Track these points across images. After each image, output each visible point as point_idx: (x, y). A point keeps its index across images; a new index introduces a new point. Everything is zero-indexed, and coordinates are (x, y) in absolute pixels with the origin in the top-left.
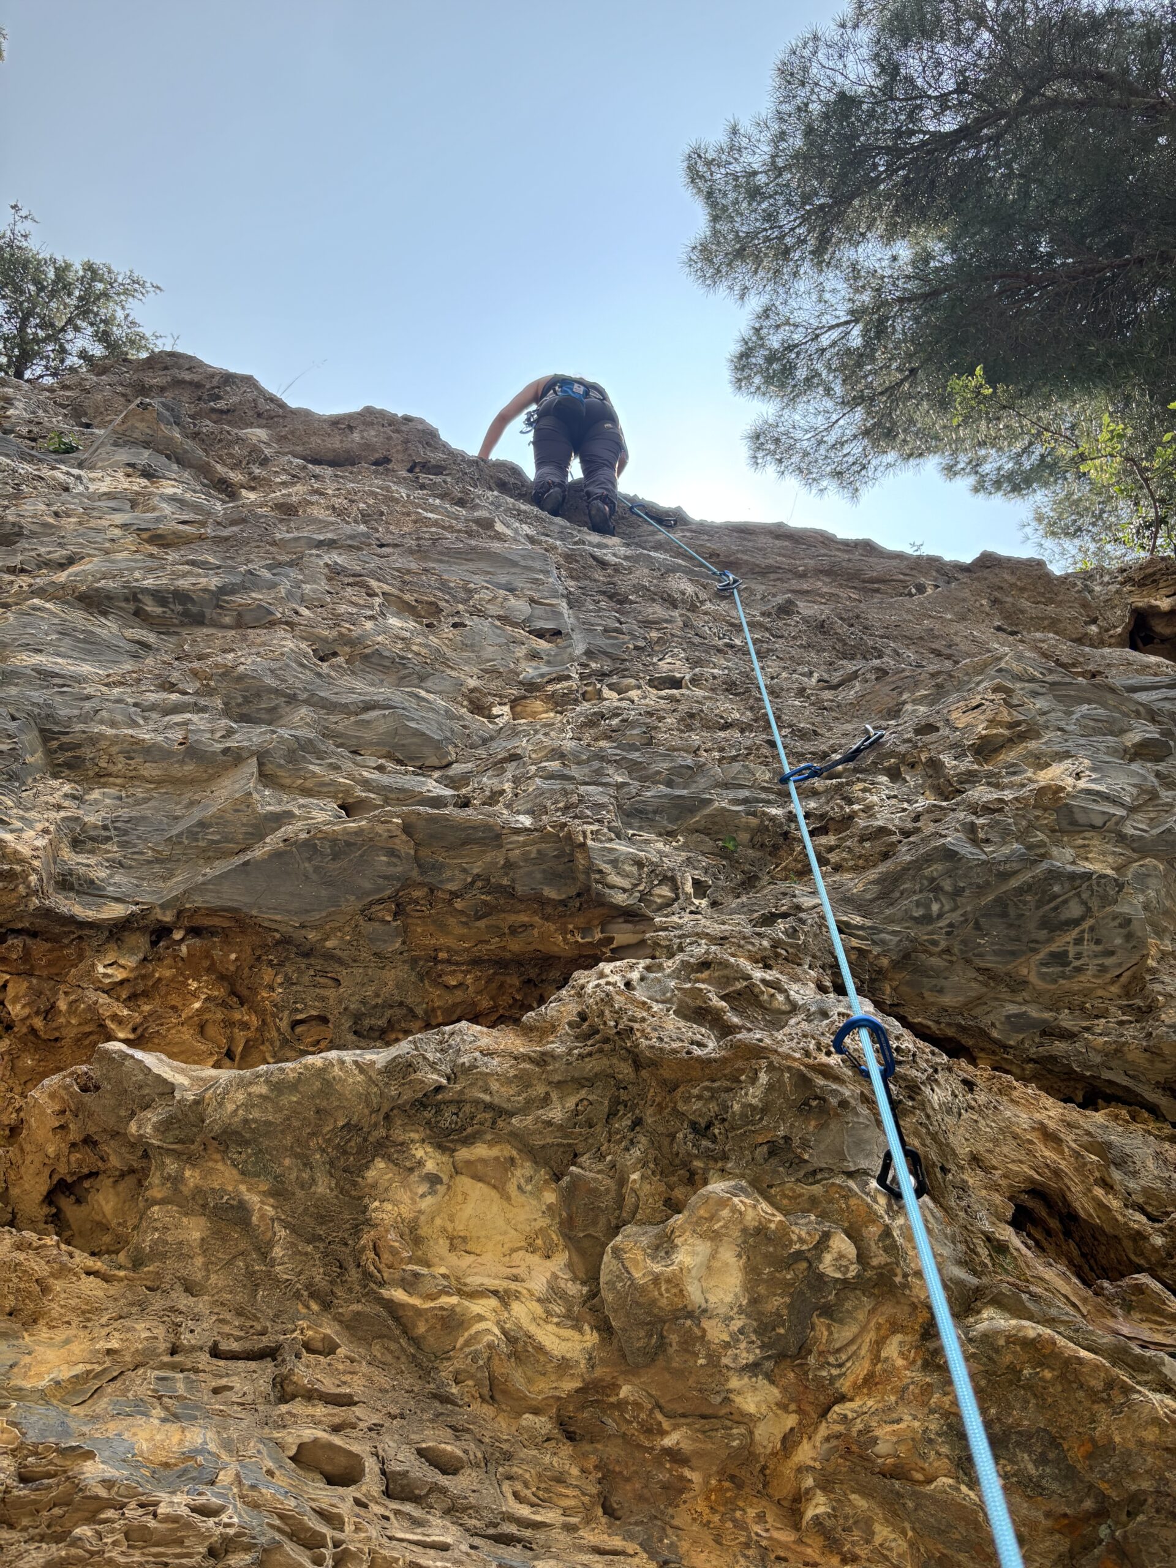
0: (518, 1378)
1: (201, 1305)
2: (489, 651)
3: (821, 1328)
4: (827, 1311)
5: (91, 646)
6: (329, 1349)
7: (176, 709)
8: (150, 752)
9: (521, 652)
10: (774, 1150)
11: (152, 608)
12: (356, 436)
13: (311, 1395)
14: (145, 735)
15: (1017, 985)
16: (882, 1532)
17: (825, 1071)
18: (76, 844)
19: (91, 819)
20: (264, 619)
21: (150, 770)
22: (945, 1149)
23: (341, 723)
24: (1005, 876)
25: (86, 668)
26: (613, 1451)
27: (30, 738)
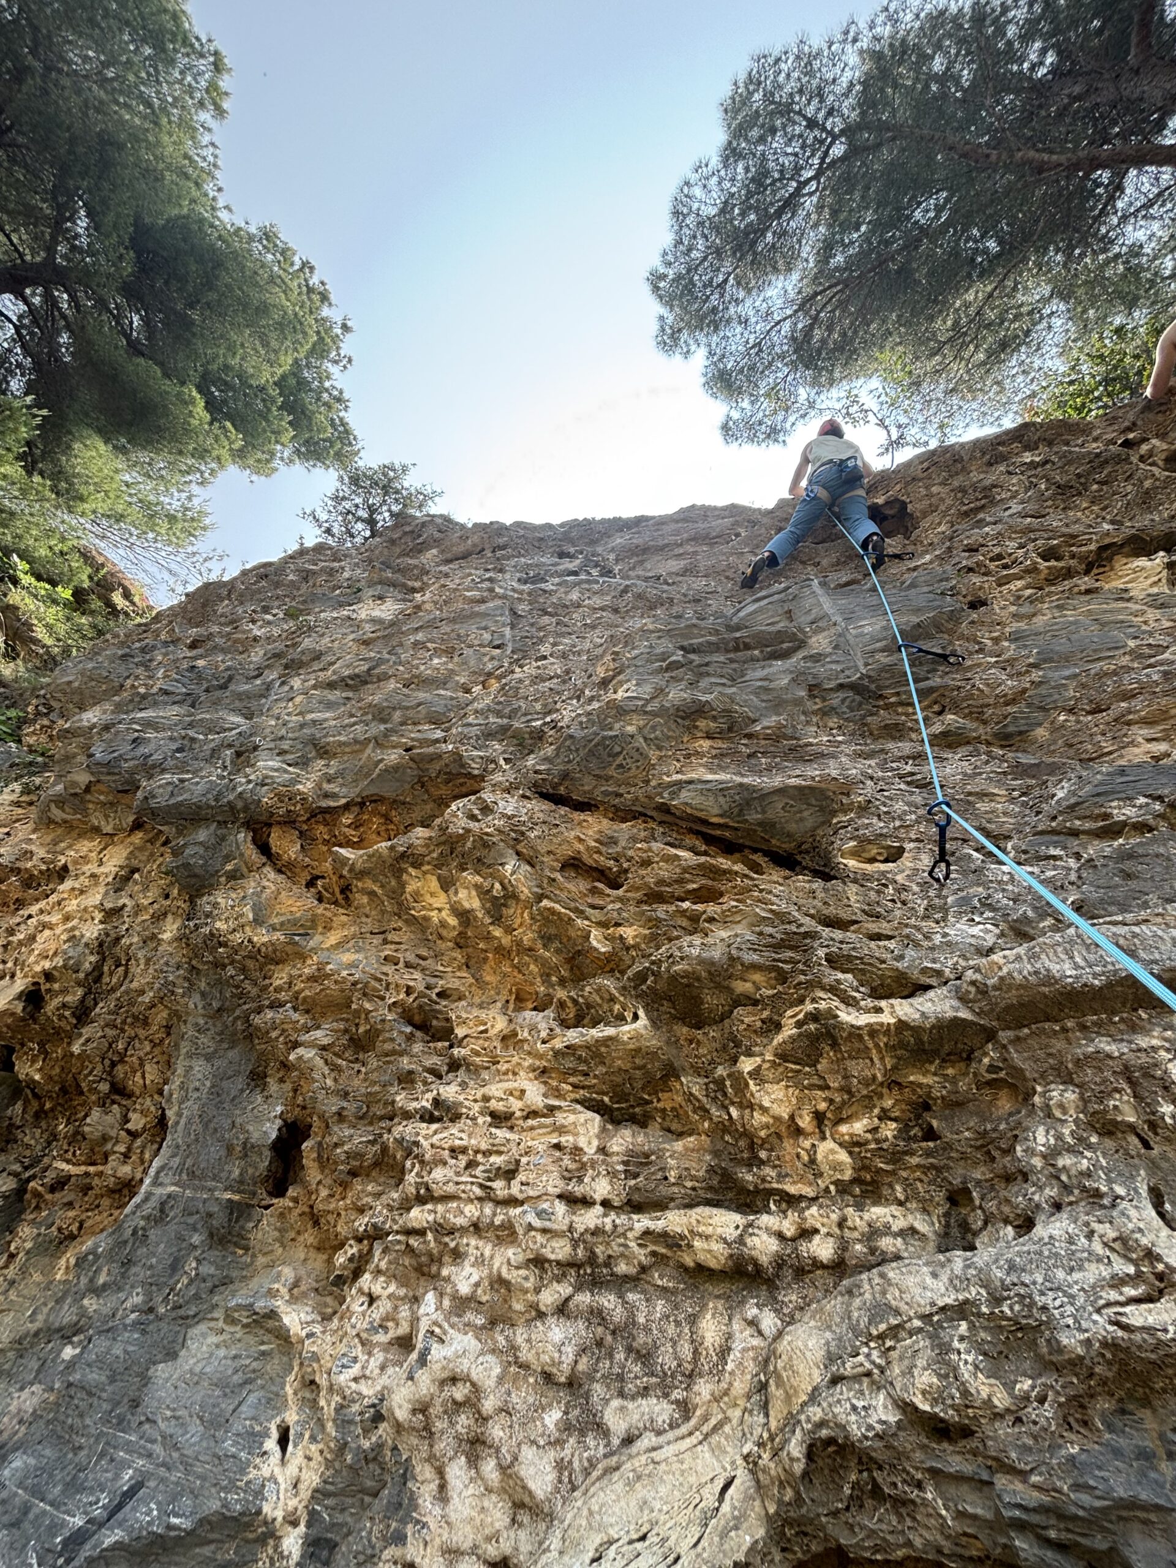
0: (444, 933)
1: (369, 920)
2: (472, 663)
3: (504, 910)
4: (505, 905)
5: (329, 705)
6: (400, 929)
7: (354, 724)
8: (344, 744)
9: (486, 659)
10: (479, 860)
11: (350, 682)
12: (469, 542)
13: (392, 943)
14: (342, 739)
15: (608, 778)
16: (532, 967)
17: (487, 834)
18: (329, 781)
19: (332, 772)
20: (384, 678)
21: (347, 750)
22: (536, 851)
23: (411, 713)
24: (590, 741)
25: (328, 715)
26: (470, 950)
27: (310, 747)
